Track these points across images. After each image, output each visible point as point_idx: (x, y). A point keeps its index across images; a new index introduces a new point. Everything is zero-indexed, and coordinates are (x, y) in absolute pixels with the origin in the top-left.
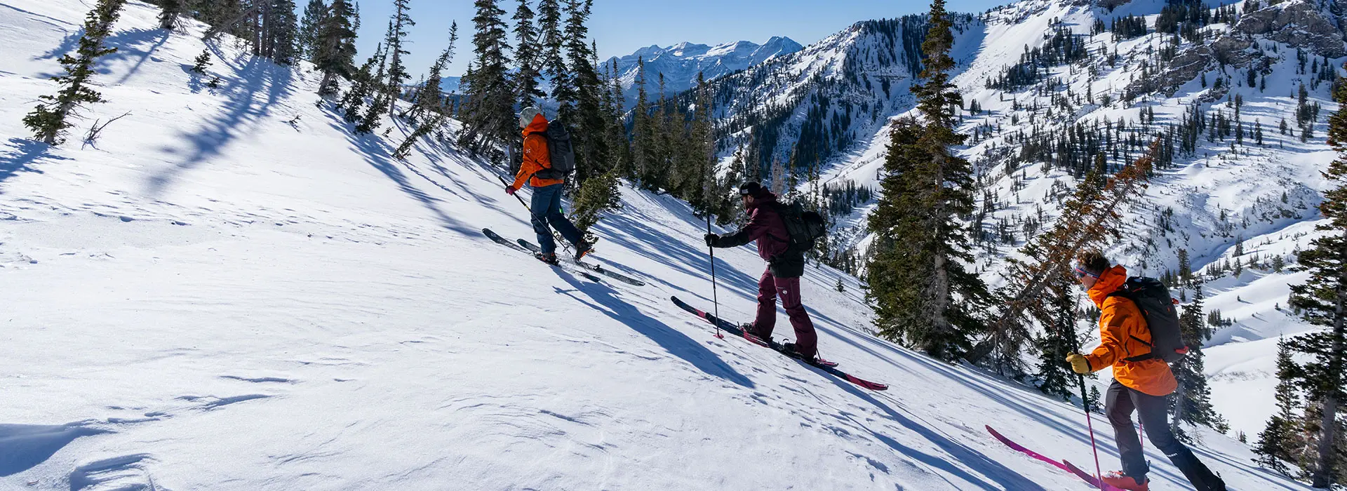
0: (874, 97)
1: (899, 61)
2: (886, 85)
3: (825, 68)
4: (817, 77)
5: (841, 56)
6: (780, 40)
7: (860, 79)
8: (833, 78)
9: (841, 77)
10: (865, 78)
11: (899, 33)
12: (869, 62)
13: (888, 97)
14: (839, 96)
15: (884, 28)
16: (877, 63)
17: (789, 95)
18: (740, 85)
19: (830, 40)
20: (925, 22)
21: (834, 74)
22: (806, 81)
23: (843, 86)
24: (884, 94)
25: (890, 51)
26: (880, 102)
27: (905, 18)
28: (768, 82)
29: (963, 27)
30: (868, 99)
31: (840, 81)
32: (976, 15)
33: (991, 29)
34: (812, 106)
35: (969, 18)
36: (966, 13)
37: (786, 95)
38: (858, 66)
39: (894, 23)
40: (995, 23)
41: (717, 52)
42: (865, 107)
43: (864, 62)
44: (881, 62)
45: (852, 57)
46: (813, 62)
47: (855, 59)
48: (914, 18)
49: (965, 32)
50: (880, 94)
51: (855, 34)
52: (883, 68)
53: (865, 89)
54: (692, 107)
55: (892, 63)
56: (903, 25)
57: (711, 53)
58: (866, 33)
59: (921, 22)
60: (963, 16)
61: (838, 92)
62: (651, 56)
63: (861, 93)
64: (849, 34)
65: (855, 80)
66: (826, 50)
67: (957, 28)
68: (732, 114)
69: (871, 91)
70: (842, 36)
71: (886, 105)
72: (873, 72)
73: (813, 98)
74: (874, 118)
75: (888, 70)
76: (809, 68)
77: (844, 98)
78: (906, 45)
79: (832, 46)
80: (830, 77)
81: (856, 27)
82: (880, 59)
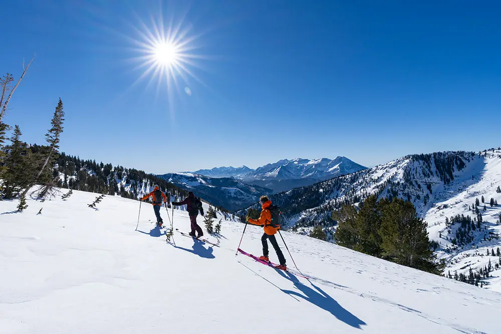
0: (423, 192)
1: (435, 176)
2: (429, 187)
3: (393, 177)
4: (389, 181)
5: (401, 172)
6: (341, 158)
7: (414, 183)
8: (398, 182)
9: (403, 182)
10: (416, 182)
11: (432, 161)
12: (418, 175)
13: (431, 193)
14: (402, 191)
15: (425, 158)
16: (422, 175)
17: (374, 188)
18: (344, 182)
19: (393, 163)
20: (447, 156)
21: (399, 180)
22: (382, 182)
23: (404, 186)
24: (429, 191)
25: (429, 170)
26: (427, 195)
27: (435, 154)
28: (360, 181)
29: (470, 159)
30: (420, 193)
31: (402, 184)
32: (477, 152)
33: (488, 160)
34: (388, 195)
35: (473, 154)
36: (470, 151)
37: (371, 188)
38: (412, 177)
39: (429, 156)
40: (492, 157)
41: (313, 163)
42: (418, 197)
43: (415, 175)
44: (425, 175)
45: (407, 172)
46: (384, 173)
47: (409, 173)
48: (440, 154)
49: (471, 161)
50: (426, 192)
51: (407, 161)
52: (426, 178)
53: (418, 188)
54: (321, 190)
55: (431, 176)
56: (434, 157)
57: (310, 163)
58: (414, 161)
59: (444, 155)
60: (469, 153)
61: (402, 189)
62: (285, 163)
63: (415, 190)
64: (403, 161)
65: (411, 183)
66: (391, 168)
67: (466, 159)
68: (342, 195)
69: (421, 189)
70: (399, 161)
71: (430, 196)
72: (421, 180)
73: (388, 191)
74: (425, 203)
75: (429, 179)
76: (383, 176)
77: (406, 192)
78: (438, 167)
79: (394, 166)
80: (397, 181)
81: (407, 157)
82: (424, 174)
